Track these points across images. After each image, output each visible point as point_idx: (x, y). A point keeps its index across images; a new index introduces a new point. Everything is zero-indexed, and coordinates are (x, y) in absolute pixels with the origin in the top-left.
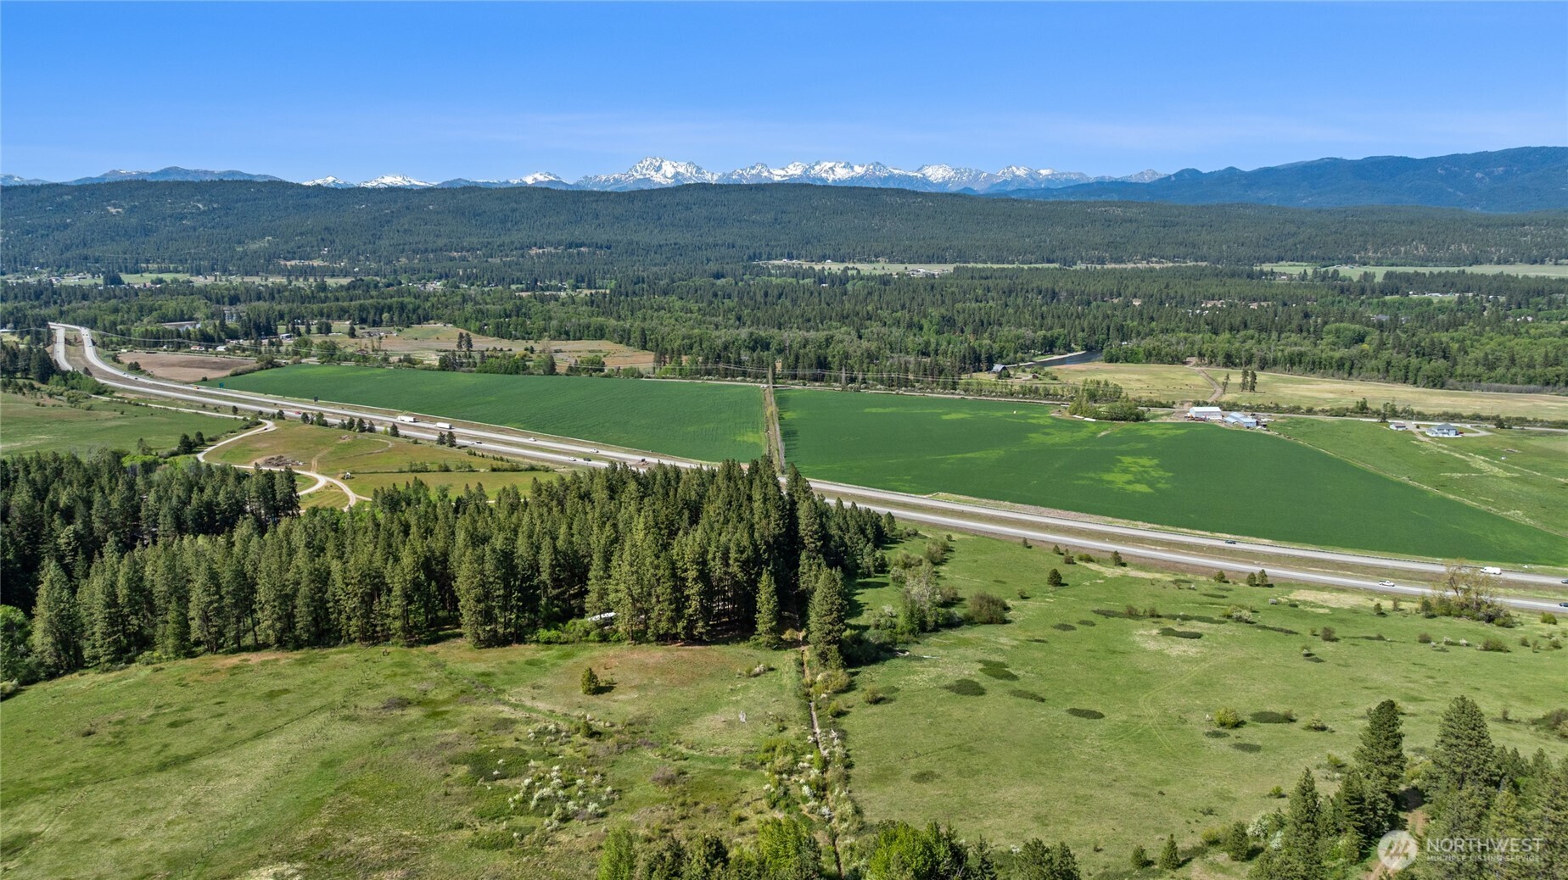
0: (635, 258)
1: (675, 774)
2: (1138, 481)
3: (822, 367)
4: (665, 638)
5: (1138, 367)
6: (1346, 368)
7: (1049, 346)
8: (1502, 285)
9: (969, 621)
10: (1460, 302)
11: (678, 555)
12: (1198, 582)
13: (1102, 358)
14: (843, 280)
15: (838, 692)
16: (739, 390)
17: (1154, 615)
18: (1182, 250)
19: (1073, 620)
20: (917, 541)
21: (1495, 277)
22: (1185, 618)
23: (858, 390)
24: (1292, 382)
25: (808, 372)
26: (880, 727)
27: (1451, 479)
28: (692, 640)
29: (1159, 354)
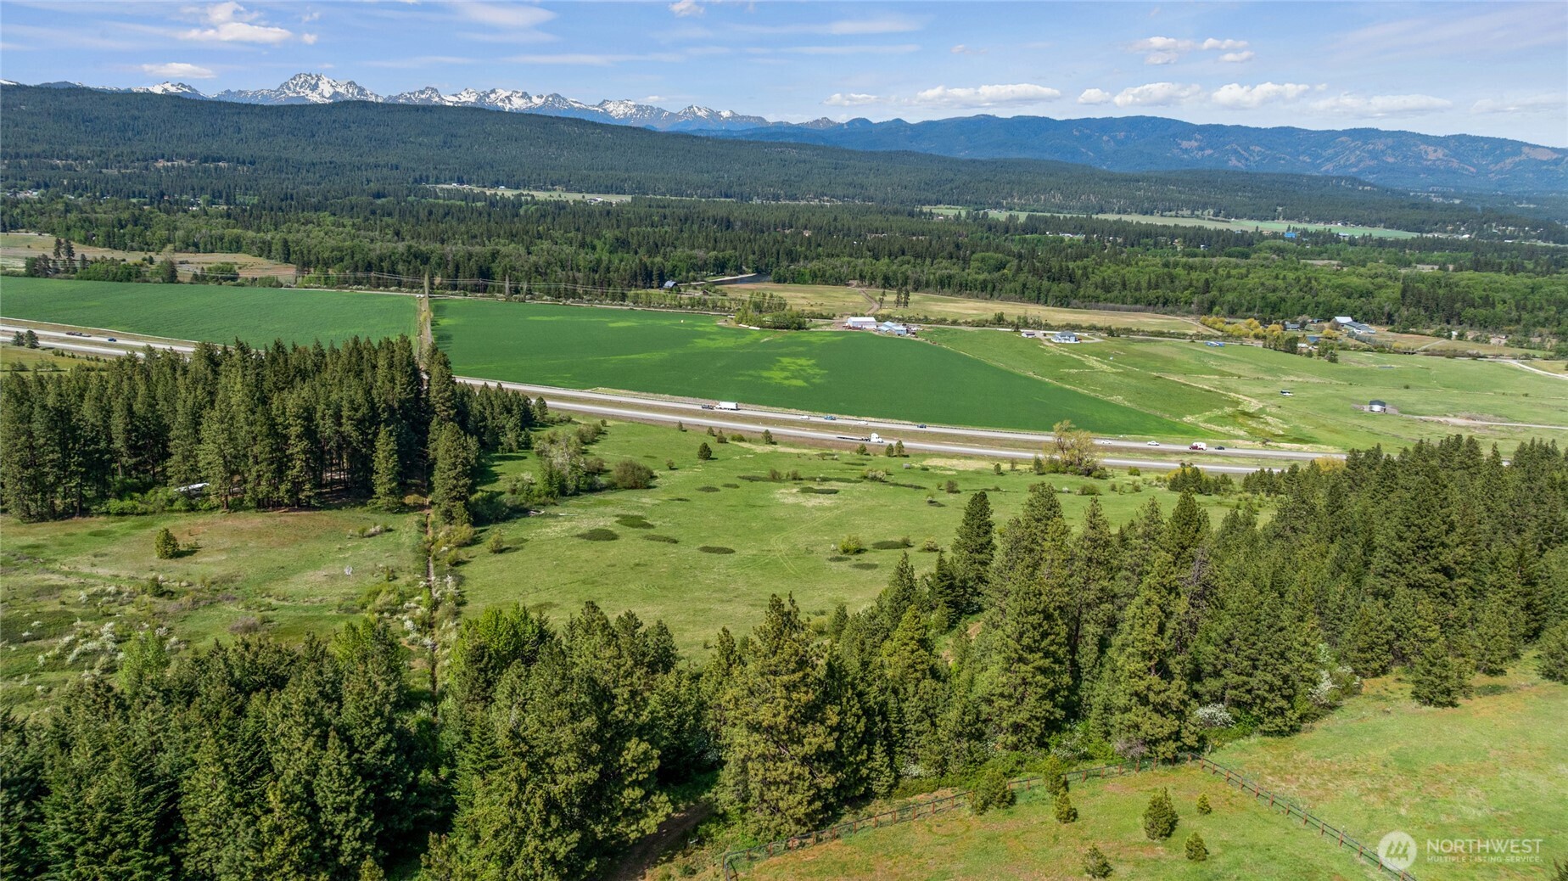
0: (283, 176)
1: (258, 623)
2: (795, 377)
3: (484, 277)
4: (264, 505)
5: (805, 287)
6: (987, 290)
7: (721, 267)
8: (1120, 229)
9: (612, 487)
10: (1087, 241)
11: (278, 409)
12: (841, 455)
13: (771, 278)
14: (517, 204)
15: (461, 545)
16: (391, 299)
17: (796, 478)
18: (851, 191)
19: (718, 484)
20: (570, 425)
21: (1115, 222)
22: (824, 480)
23: (523, 301)
24: (941, 301)
25: (468, 282)
26: (502, 571)
27: (1068, 374)
28: (298, 505)
29: (823, 275)
